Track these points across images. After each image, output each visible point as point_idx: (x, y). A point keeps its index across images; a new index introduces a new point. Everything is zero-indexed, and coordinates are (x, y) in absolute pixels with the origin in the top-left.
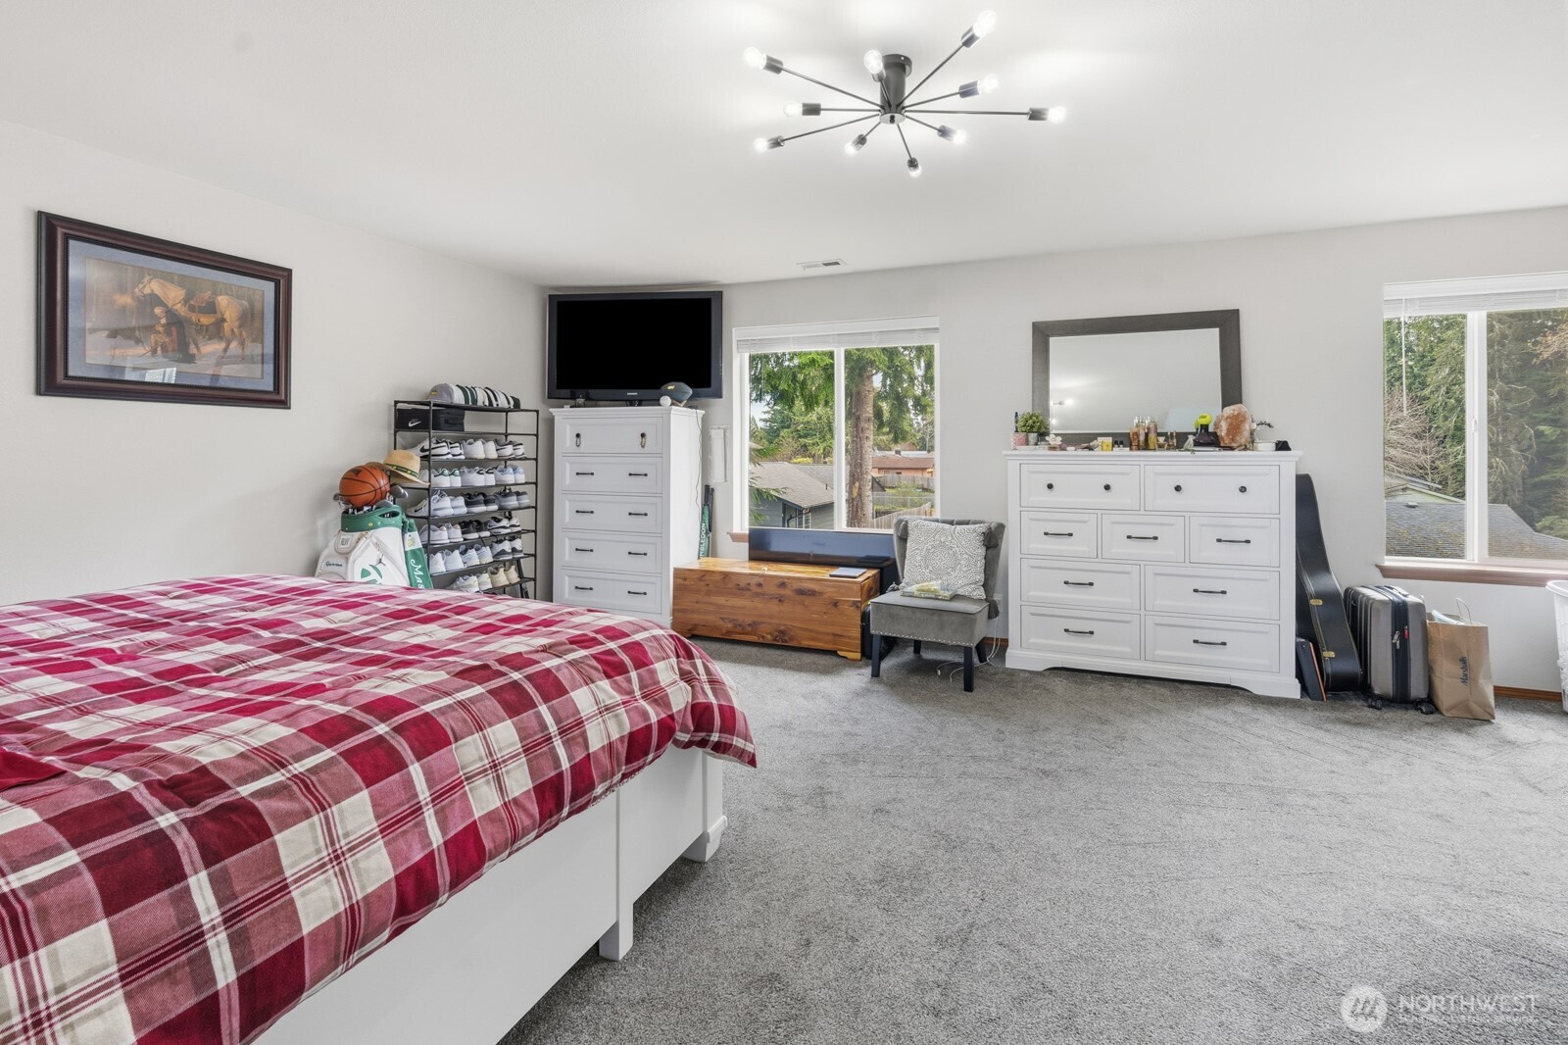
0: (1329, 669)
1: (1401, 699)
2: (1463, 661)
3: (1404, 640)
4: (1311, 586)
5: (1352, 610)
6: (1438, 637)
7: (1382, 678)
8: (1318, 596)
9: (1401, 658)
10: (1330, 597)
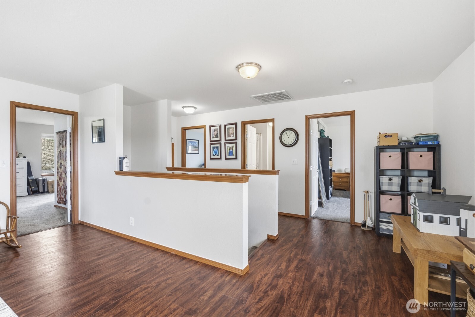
0: (33, 190)
1: (44, 192)
2: (52, 185)
3: (44, 184)
4: (30, 178)
5: (36, 181)
6: (49, 183)
7: (41, 190)
8: (31, 180)
9: (44, 186)
10: (33, 180)
